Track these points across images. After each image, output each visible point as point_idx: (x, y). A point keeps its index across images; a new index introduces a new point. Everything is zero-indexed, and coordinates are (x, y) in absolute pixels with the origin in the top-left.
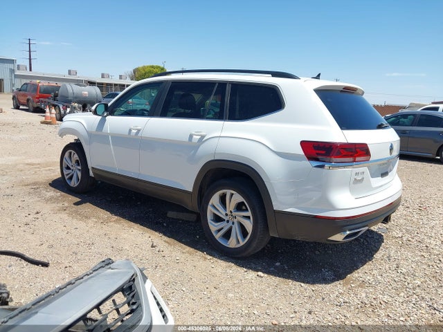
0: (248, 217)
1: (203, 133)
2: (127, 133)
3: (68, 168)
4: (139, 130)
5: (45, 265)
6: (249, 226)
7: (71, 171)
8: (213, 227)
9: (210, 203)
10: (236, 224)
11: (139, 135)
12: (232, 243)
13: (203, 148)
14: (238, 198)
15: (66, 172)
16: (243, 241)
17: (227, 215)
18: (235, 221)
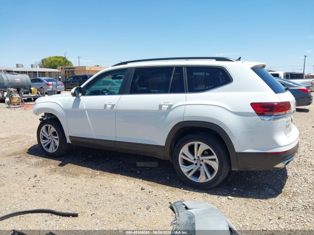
0: (214, 160)
1: (170, 103)
2: (103, 108)
3: (44, 138)
4: (113, 106)
5: (75, 215)
6: (215, 165)
7: (48, 141)
8: (184, 169)
9: (181, 152)
10: (204, 166)
11: (115, 108)
12: (202, 179)
13: (172, 114)
14: (204, 147)
15: (43, 142)
16: (211, 177)
17: (195, 160)
18: (202, 163)
